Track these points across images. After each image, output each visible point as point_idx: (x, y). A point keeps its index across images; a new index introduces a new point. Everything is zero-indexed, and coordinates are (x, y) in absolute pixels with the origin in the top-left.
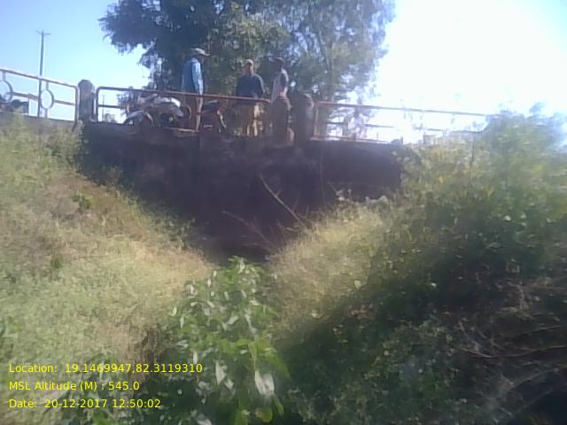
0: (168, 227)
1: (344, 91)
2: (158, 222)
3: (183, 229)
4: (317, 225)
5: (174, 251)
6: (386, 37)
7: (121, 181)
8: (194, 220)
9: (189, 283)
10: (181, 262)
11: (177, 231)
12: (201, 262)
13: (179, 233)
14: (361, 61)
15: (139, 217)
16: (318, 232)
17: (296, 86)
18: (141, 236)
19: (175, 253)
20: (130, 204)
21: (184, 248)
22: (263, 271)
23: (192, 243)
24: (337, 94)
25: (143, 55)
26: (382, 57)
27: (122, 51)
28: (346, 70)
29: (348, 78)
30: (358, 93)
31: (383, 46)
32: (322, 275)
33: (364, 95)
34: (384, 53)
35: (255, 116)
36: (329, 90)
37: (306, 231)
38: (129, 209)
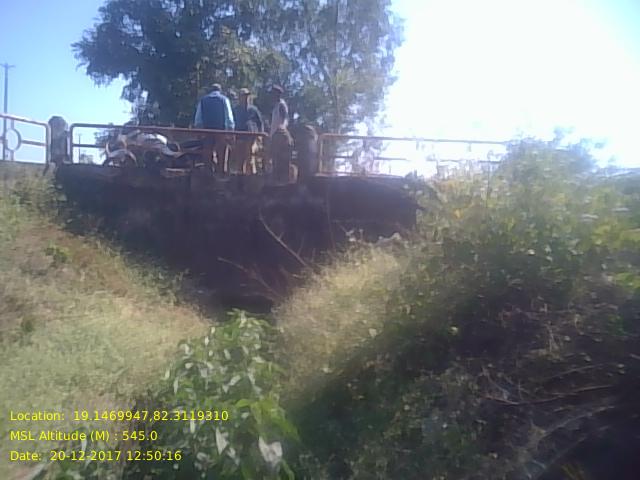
0: (157, 280)
1: (353, 123)
2: (145, 274)
3: (174, 281)
4: (326, 269)
5: (164, 306)
6: (395, 63)
7: (101, 230)
8: (187, 271)
9: (183, 342)
10: (173, 319)
11: (168, 284)
12: (197, 318)
13: (171, 287)
14: (370, 89)
15: (124, 269)
16: (327, 278)
17: (299, 118)
18: (126, 292)
19: (167, 309)
20: (113, 256)
21: (177, 304)
22: (267, 325)
23: (185, 297)
24: (344, 126)
25: (125, 88)
26: (392, 84)
27: (99, 83)
28: (353, 99)
29: (355, 108)
30: (368, 124)
31: (392, 73)
32: (334, 325)
33: (375, 125)
34: (393, 80)
35: (253, 151)
36: (336, 121)
37: (315, 277)
38: (111, 262)
